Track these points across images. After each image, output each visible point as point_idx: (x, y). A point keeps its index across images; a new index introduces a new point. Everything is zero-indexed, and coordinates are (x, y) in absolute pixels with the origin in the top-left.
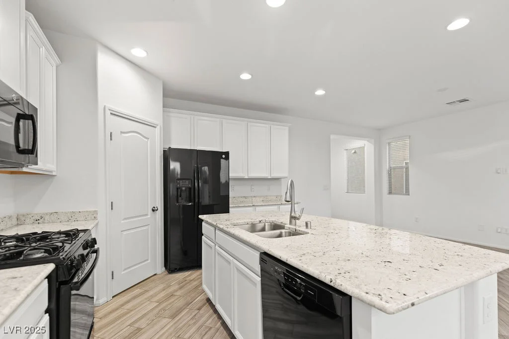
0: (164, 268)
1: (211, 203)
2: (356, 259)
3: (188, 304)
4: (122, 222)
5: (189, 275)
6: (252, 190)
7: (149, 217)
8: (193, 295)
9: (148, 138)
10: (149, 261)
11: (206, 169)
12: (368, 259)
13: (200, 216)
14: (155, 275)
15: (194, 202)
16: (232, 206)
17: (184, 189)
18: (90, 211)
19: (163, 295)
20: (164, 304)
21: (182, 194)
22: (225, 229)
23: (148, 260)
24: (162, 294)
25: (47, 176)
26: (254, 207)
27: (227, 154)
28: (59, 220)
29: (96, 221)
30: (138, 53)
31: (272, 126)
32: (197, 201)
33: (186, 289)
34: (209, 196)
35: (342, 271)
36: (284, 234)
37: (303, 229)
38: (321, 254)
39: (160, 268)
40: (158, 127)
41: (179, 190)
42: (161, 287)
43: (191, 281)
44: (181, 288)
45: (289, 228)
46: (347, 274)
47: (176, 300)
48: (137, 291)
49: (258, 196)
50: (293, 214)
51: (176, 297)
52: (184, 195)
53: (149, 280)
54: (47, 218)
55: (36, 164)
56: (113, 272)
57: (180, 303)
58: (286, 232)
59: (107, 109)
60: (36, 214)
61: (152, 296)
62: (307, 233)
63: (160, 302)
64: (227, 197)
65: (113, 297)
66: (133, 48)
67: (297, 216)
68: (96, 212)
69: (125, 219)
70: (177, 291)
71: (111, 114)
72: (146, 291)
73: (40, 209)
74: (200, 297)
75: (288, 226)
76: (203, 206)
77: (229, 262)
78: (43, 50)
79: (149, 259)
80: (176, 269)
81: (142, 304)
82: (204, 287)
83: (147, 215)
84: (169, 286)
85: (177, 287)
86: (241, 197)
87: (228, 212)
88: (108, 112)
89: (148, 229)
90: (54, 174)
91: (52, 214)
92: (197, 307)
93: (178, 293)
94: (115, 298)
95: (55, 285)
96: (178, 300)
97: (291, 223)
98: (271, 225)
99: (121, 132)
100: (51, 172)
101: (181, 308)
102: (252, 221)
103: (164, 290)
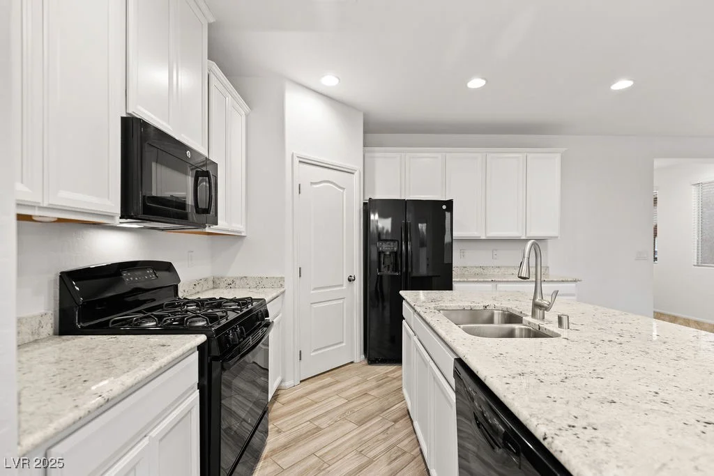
0: (363, 357)
1: (430, 274)
2: (631, 403)
3: (383, 410)
4: (312, 292)
5: (393, 371)
6: (495, 256)
7: (344, 288)
8: (391, 400)
9: (344, 189)
10: (344, 344)
11: (422, 227)
12: (666, 408)
13: (402, 293)
14: (352, 362)
15: (401, 271)
16: (458, 280)
17: (388, 253)
18: (277, 278)
19: (355, 392)
20: (355, 403)
21: (386, 260)
22: (422, 314)
23: (342, 342)
24: (355, 390)
25: (236, 238)
26: (494, 284)
27: (449, 204)
28: (248, 286)
29: (282, 290)
30: (329, 81)
31: (530, 156)
32: (404, 269)
33: (385, 389)
34: (428, 265)
35: (580, 423)
36: (517, 332)
37: (553, 327)
38: (558, 378)
39: (357, 355)
40: (357, 173)
41: (382, 256)
42: (356, 379)
43: (395, 379)
44: (378, 386)
45: (529, 323)
46: (590, 430)
47: (369, 401)
48: (327, 380)
49: (504, 267)
50: (538, 300)
51: (370, 398)
52: (388, 262)
53: (343, 368)
54: (238, 282)
55: (216, 224)
56: (300, 352)
57: (373, 407)
58: (521, 329)
59: (294, 155)
60: (229, 278)
61: (343, 390)
62: (558, 335)
63: (349, 401)
64: (449, 267)
65: (301, 382)
66: (323, 76)
67: (545, 303)
68: (282, 278)
69: (315, 289)
70: (372, 389)
71: (300, 162)
72: (337, 382)
73: (233, 272)
74: (399, 404)
75: (528, 319)
76: (413, 278)
77: (426, 364)
78: (229, 99)
79: (345, 341)
80: (377, 359)
81: (330, 397)
82: (405, 391)
83: (342, 285)
84: (365, 381)
85: (374, 383)
86: (477, 267)
87: (450, 288)
88: (296, 160)
89: (343, 303)
90: (243, 234)
91: (242, 278)
92: (394, 417)
93: (374, 393)
94: (303, 383)
95: (207, 359)
96: (372, 402)
97: (534, 315)
98: (503, 314)
99: (312, 183)
100: (241, 232)
101: (373, 414)
102: (473, 305)
103: (358, 385)
